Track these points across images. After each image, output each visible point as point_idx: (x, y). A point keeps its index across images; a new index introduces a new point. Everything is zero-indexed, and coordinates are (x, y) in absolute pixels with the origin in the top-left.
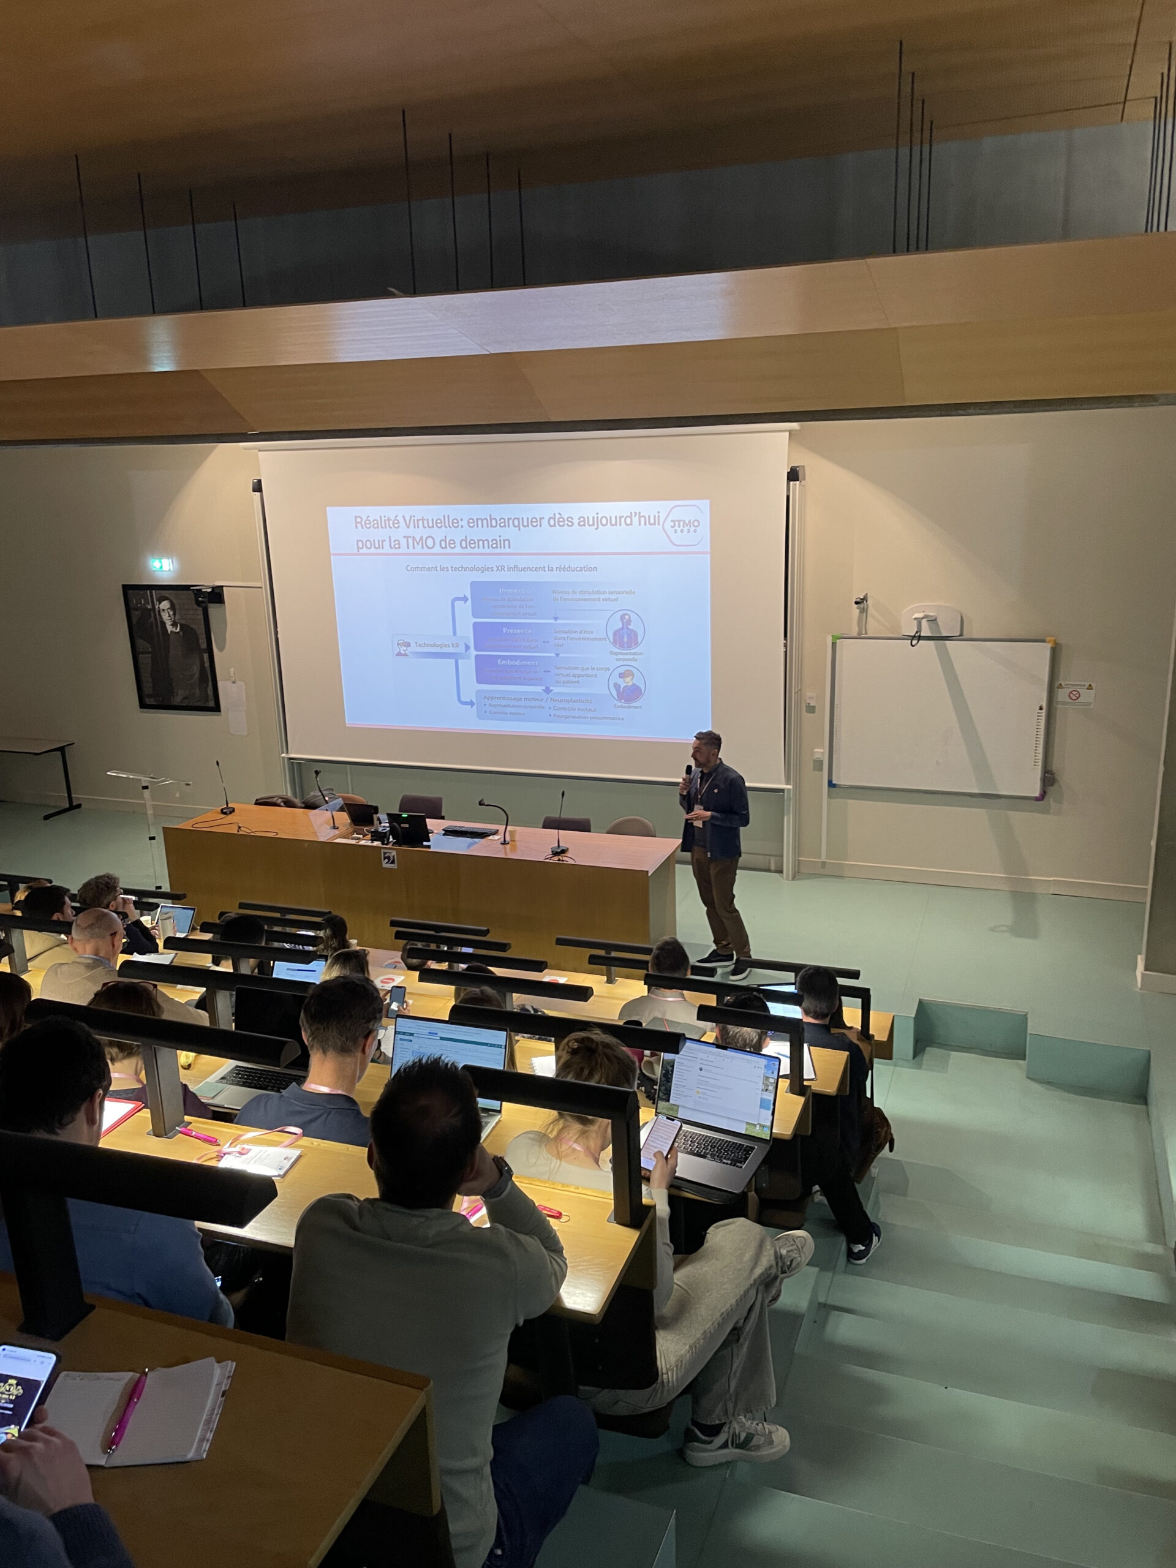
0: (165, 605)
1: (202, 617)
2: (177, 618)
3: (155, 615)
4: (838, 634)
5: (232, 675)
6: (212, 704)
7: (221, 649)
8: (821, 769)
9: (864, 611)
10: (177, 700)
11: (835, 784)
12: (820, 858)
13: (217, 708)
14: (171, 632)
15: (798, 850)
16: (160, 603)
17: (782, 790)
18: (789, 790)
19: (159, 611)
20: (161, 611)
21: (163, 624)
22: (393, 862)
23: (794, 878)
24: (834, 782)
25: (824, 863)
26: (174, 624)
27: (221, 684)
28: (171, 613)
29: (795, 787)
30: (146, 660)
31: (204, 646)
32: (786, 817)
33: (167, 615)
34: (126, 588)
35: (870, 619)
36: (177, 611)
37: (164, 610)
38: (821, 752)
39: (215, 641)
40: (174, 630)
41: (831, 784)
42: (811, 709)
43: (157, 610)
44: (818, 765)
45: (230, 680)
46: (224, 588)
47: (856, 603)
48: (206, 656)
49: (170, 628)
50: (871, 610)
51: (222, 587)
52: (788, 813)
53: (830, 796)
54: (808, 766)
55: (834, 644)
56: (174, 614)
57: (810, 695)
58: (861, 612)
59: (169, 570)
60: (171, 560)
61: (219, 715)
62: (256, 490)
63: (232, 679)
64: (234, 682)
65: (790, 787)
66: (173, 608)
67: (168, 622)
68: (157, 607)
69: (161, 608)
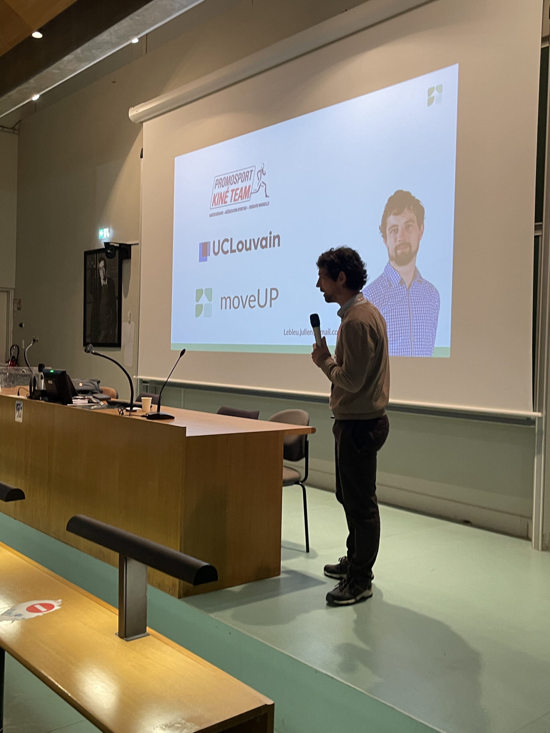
1: (117, 271)
2: (106, 273)
5: (129, 316)
6: (116, 341)
7: (126, 297)
10: (101, 339)
14: (103, 285)
16: (100, 263)
17: (533, 418)
18: (540, 418)
20: (100, 268)
21: (100, 278)
26: (105, 279)
27: (123, 324)
28: (104, 270)
30: (90, 307)
33: (102, 272)
34: (86, 253)
36: (106, 268)
39: (123, 290)
40: (104, 283)
43: (98, 268)
45: (127, 321)
46: (132, 247)
49: (102, 281)
51: (130, 245)
52: (540, 452)
59: (107, 237)
60: (107, 229)
61: (120, 350)
62: (142, 157)
63: (129, 319)
64: (129, 322)
65: (539, 414)
66: (105, 266)
67: (102, 278)
68: (98, 266)
69: (100, 267)
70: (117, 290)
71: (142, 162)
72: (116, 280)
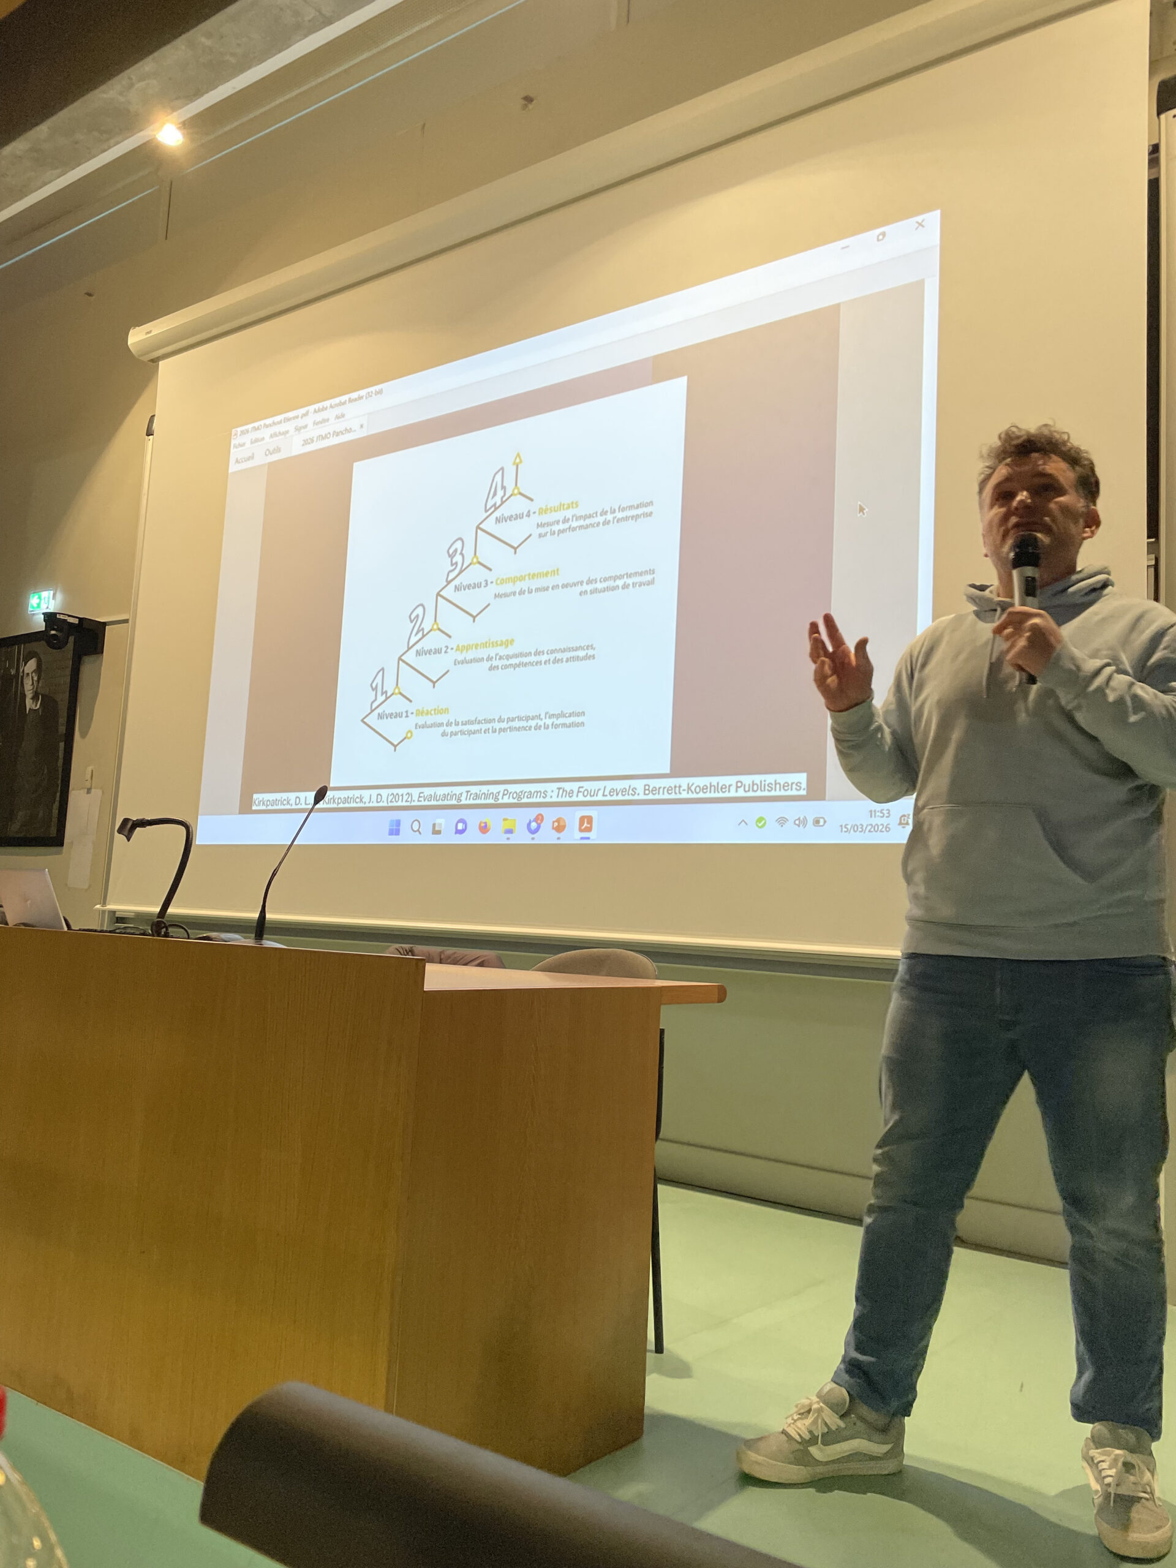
0: (32, 665)
1: (68, 679)
2: (40, 685)
3: (17, 683)
5: (88, 777)
7: (84, 735)
10: (14, 829)
13: (56, 840)
14: (30, 709)
16: (25, 665)
19: (22, 677)
20: (25, 675)
21: (24, 696)
26: (35, 698)
27: (73, 796)
28: (35, 678)
33: (31, 682)
36: (43, 675)
37: (28, 674)
39: (79, 722)
40: (33, 707)
43: (21, 674)
45: (84, 787)
46: (108, 628)
48: (62, 745)
49: (29, 704)
51: (104, 624)
56: (39, 680)
60: (52, 592)
61: (60, 853)
62: (149, 433)
63: (88, 785)
64: (89, 791)
66: (39, 670)
67: (29, 695)
68: (21, 671)
69: (26, 672)
70: (62, 720)
71: (150, 443)
72: (63, 699)
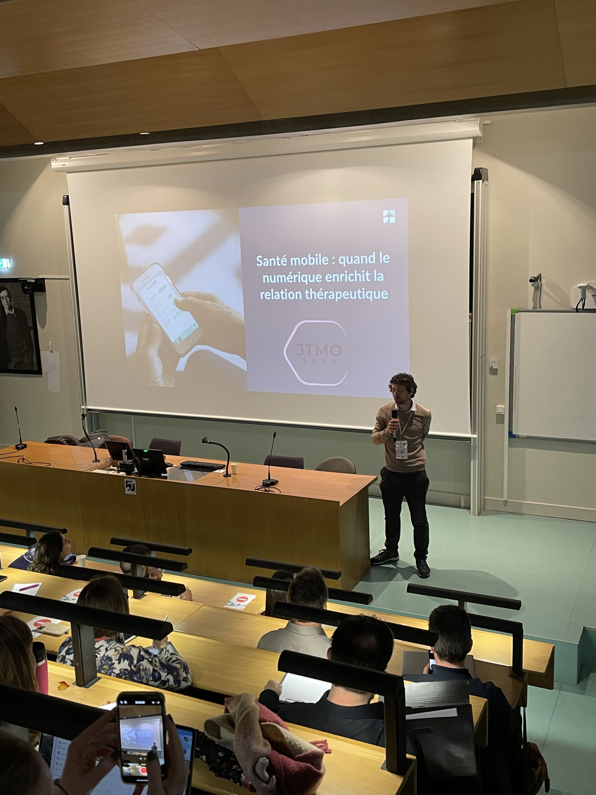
0: (4, 293)
1: (29, 302)
2: (12, 303)
4: (516, 308)
5: (50, 346)
6: (36, 368)
7: (43, 327)
8: (503, 422)
9: (538, 289)
10: (11, 366)
11: (515, 435)
12: (503, 498)
13: (39, 372)
14: (8, 313)
15: (483, 490)
17: (469, 439)
18: (475, 438)
22: (133, 490)
23: (479, 514)
24: (513, 433)
25: (506, 502)
26: (10, 308)
27: (42, 353)
28: (8, 300)
29: (480, 436)
31: (30, 324)
32: (472, 462)
33: (6, 301)
35: (544, 296)
36: (12, 298)
37: (3, 297)
38: (502, 407)
39: (38, 320)
40: (10, 312)
41: (511, 435)
42: (494, 372)
44: (500, 418)
45: (48, 350)
46: (45, 280)
47: (531, 281)
48: (32, 331)
49: (7, 311)
50: (544, 288)
51: (44, 279)
52: (475, 458)
53: (510, 445)
54: (491, 418)
55: (513, 318)
56: (10, 300)
57: (493, 360)
58: (535, 290)
59: (8, 267)
60: (8, 260)
61: (41, 377)
62: (66, 204)
63: (50, 349)
64: (51, 352)
65: (476, 436)
66: (9, 295)
67: (6, 307)
